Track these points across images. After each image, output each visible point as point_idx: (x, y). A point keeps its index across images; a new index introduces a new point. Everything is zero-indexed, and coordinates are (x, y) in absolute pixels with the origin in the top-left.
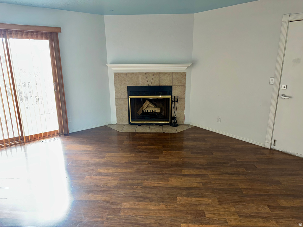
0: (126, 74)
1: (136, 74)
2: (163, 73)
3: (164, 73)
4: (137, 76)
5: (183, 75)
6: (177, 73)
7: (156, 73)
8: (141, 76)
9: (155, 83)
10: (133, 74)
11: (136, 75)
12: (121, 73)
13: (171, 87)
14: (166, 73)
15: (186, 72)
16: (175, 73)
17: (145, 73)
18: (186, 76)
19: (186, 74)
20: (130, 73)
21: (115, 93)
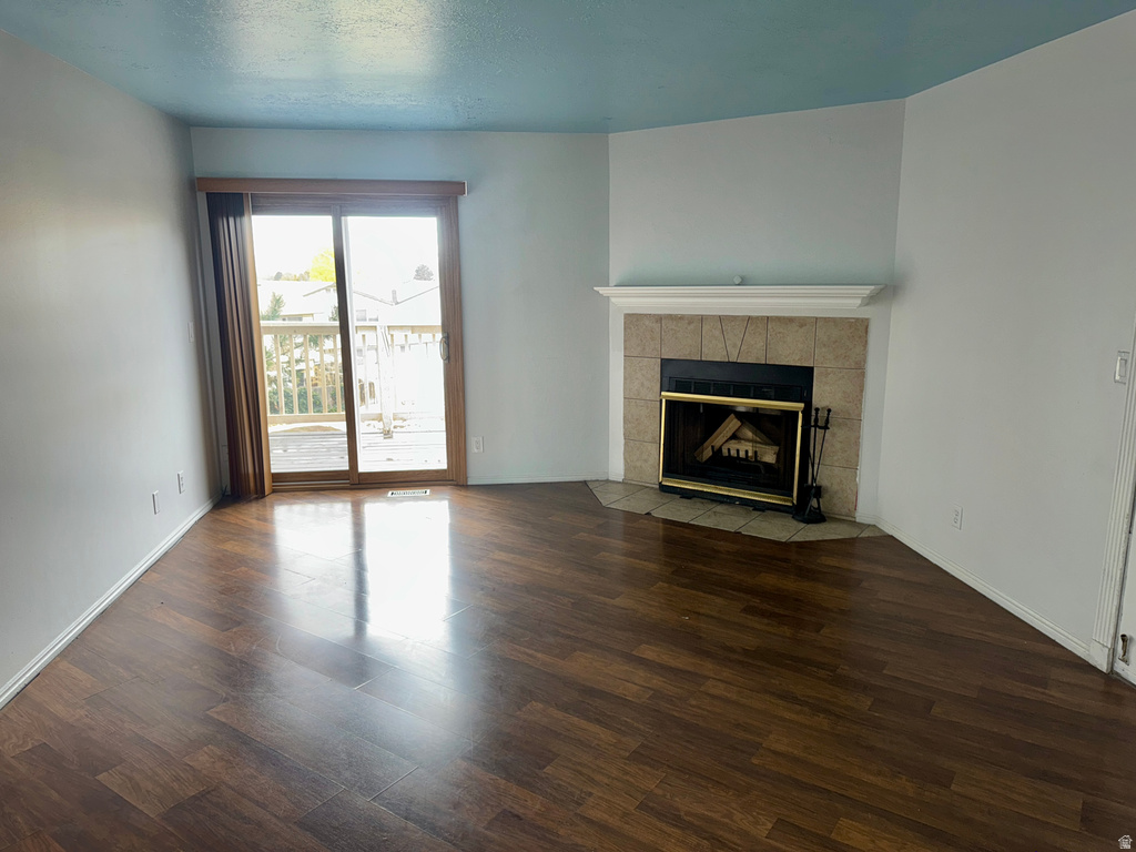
0: (659, 318)
1: (691, 319)
2: (779, 319)
3: (784, 318)
4: (692, 327)
5: (857, 330)
6: (834, 320)
7: (757, 318)
8: (706, 328)
9: (753, 351)
10: (681, 318)
11: (689, 323)
12: (645, 315)
13: (810, 370)
14: (791, 320)
15: (867, 319)
16: (826, 320)
17: (720, 318)
18: (867, 332)
19: (867, 327)
20: (671, 317)
21: (625, 379)
